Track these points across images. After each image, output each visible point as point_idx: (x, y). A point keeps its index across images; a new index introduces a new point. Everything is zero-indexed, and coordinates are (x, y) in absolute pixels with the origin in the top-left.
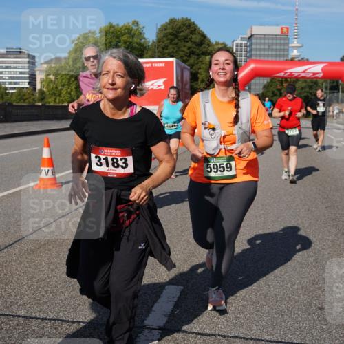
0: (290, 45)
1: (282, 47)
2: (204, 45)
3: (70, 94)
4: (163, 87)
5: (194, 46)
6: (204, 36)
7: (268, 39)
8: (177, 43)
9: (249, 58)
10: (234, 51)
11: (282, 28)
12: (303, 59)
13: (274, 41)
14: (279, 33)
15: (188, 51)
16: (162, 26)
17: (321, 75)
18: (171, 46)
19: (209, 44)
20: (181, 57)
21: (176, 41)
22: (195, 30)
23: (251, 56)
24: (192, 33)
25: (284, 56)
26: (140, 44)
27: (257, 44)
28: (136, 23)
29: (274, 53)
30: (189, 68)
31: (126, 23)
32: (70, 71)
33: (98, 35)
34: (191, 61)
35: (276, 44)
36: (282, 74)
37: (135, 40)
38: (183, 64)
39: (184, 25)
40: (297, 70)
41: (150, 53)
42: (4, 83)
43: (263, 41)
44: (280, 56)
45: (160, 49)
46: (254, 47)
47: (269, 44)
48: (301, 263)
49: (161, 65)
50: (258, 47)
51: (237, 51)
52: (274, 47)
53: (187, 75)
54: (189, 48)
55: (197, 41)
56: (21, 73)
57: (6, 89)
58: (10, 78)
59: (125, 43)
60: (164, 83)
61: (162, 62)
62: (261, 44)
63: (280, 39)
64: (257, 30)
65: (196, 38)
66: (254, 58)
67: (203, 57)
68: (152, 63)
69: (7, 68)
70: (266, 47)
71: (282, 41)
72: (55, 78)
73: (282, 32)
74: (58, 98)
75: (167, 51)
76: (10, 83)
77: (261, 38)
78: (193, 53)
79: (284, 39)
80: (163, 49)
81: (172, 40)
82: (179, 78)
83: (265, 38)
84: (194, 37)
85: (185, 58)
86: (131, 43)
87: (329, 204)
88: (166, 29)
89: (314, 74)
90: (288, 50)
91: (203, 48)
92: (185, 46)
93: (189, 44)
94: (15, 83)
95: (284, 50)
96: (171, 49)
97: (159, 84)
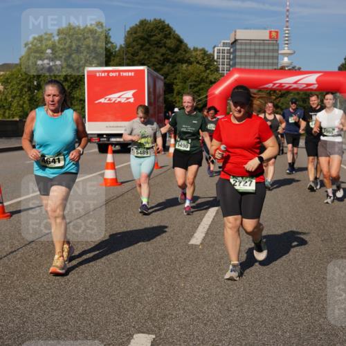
0: (280, 52)
1: (271, 54)
2: (180, 51)
3: (22, 107)
4: (132, 100)
5: (168, 52)
6: (180, 41)
7: (255, 44)
8: (149, 49)
9: (232, 67)
10: (216, 58)
11: (270, 32)
12: (294, 68)
13: (262, 47)
14: (268, 38)
15: (162, 58)
16: (131, 29)
17: (316, 86)
18: (142, 52)
19: (186, 50)
20: (154, 65)
21: (147, 46)
22: (170, 33)
23: (235, 64)
24: (166, 37)
25: (273, 64)
27: (241, 50)
29: (261, 61)
30: (162, 78)
32: (23, 80)
34: (166, 69)
35: (264, 50)
36: (270, 85)
38: (156, 74)
39: (157, 28)
40: (289, 81)
41: (117, 60)
43: (248, 47)
44: (268, 64)
45: (129, 55)
46: (238, 54)
47: (255, 51)
48: (293, 307)
49: (130, 74)
50: (243, 54)
51: (218, 58)
52: (262, 54)
53: (160, 85)
54: (163, 55)
55: (173, 46)
60: (134, 95)
61: (131, 71)
62: (246, 50)
63: (269, 44)
64: (242, 35)
65: (171, 43)
66: (238, 67)
67: (179, 66)
68: (119, 71)
70: (253, 54)
71: (271, 48)
72: (5, 88)
73: (270, 37)
74: (7, 111)
75: (136, 58)
77: (246, 44)
78: (168, 60)
79: (273, 45)
80: (133, 55)
81: (143, 45)
82: (151, 90)
83: (250, 44)
84: (168, 41)
85: (158, 66)
87: (326, 237)
88: (135, 33)
89: (308, 85)
90: (277, 58)
91: (179, 55)
92: (157, 52)
93: (163, 50)
95: (273, 57)
96: (142, 55)
97: (127, 96)
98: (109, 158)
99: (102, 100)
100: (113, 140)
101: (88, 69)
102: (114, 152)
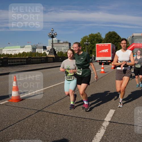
4: (107, 52)
6: (119, 36)
7: (138, 37)
9: (133, 43)
16: (107, 34)
18: (109, 39)
21: (111, 38)
22: (116, 35)
26: (100, 39)
27: (135, 38)
28: (99, 33)
30: (115, 46)
31: (96, 33)
33: (88, 37)
34: (115, 44)
37: (99, 38)
38: (113, 45)
39: (113, 33)
41: (103, 41)
42: (62, 51)
45: (106, 40)
46: (134, 39)
49: (107, 45)
51: (129, 40)
53: (114, 48)
54: (115, 40)
55: (117, 38)
56: (67, 48)
57: (63, 52)
58: (64, 49)
59: (96, 39)
60: (108, 50)
61: (107, 44)
63: (141, 37)
64: (135, 35)
65: (117, 37)
67: (119, 42)
68: (104, 45)
69: (63, 47)
75: (108, 41)
76: (64, 51)
77: (136, 37)
78: (116, 41)
81: (110, 38)
82: (112, 49)
83: (137, 37)
84: (116, 37)
85: (113, 43)
86: (98, 39)
88: (108, 35)
91: (119, 40)
92: (113, 39)
93: (115, 39)
94: (65, 51)
96: (109, 40)
97: (106, 51)
98: (102, 66)
99: (100, 52)
100: (103, 61)
101: (97, 44)
102: (104, 64)
